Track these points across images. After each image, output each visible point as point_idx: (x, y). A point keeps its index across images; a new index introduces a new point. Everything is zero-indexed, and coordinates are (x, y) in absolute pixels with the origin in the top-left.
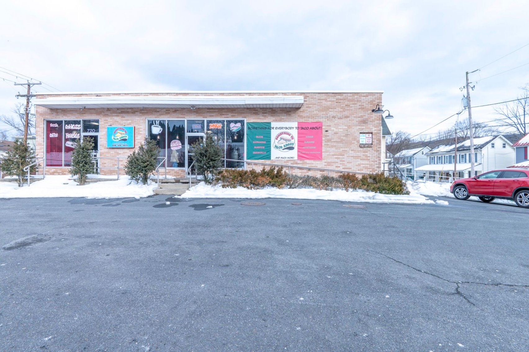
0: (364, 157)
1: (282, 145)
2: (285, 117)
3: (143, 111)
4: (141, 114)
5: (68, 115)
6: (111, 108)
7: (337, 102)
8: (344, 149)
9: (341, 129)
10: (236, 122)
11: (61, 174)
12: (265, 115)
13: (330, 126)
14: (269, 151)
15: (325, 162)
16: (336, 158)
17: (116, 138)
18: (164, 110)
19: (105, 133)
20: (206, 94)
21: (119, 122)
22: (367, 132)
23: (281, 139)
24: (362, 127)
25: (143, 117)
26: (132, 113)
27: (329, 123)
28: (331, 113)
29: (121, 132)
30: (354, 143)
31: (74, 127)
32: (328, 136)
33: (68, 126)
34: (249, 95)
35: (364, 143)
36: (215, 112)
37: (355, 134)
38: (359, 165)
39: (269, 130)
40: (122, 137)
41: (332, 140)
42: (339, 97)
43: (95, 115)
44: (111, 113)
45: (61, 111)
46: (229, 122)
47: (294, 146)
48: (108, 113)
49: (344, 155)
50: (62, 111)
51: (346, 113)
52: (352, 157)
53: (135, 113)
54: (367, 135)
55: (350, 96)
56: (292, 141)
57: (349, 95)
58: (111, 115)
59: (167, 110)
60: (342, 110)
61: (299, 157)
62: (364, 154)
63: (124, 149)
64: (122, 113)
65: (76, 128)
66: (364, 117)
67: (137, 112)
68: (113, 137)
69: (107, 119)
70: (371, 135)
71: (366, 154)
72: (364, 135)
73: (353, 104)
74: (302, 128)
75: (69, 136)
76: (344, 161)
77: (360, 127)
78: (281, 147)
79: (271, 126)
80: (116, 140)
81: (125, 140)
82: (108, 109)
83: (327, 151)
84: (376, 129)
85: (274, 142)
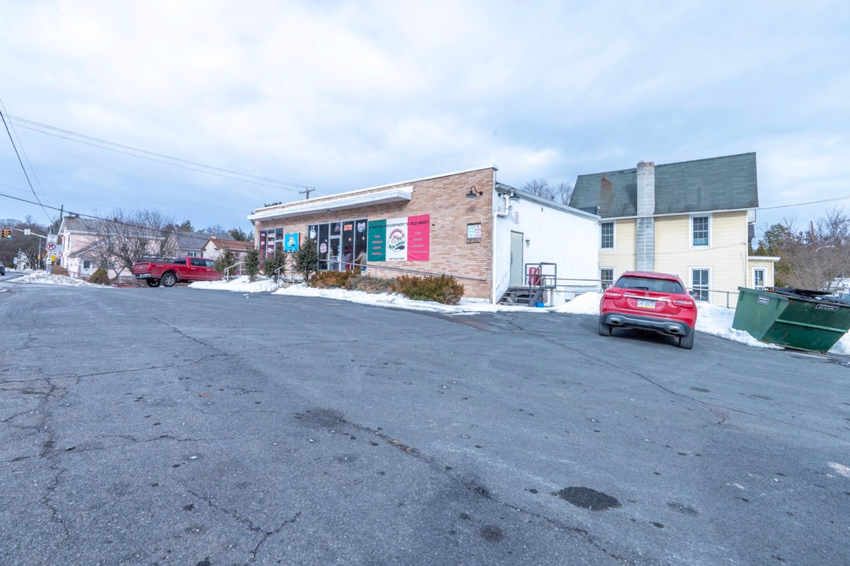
1: (395, 245)
2: (397, 213)
3: (305, 218)
4: (304, 221)
5: (269, 226)
6: (289, 218)
7: (444, 189)
8: (450, 246)
9: (447, 221)
10: (361, 222)
12: (382, 211)
13: (437, 218)
14: (384, 252)
15: (432, 263)
16: (443, 258)
17: (290, 244)
18: (316, 216)
20: (341, 197)
21: (292, 229)
22: (474, 222)
23: (394, 237)
24: (469, 217)
25: (305, 224)
26: (299, 220)
27: (436, 215)
28: (438, 203)
29: (292, 238)
30: (460, 238)
32: (435, 231)
34: (371, 192)
35: (473, 237)
36: (346, 213)
37: (462, 227)
38: (466, 266)
39: (384, 228)
40: (293, 243)
41: (439, 236)
42: (446, 181)
43: (281, 224)
44: (288, 222)
45: (266, 223)
46: (358, 222)
47: (404, 245)
49: (449, 254)
51: (453, 201)
52: (458, 256)
54: (476, 226)
55: (457, 179)
56: (403, 239)
57: (456, 177)
59: (318, 216)
60: (448, 197)
61: (410, 258)
62: (471, 251)
64: (294, 221)
65: (273, 236)
66: (471, 203)
67: (302, 219)
69: (286, 227)
70: (480, 226)
71: (473, 251)
72: (473, 226)
73: (460, 188)
74: (412, 224)
75: (269, 243)
76: (450, 262)
77: (467, 217)
78: (394, 247)
79: (386, 223)
82: (287, 218)
83: (435, 249)
84: (484, 217)
85: (389, 241)
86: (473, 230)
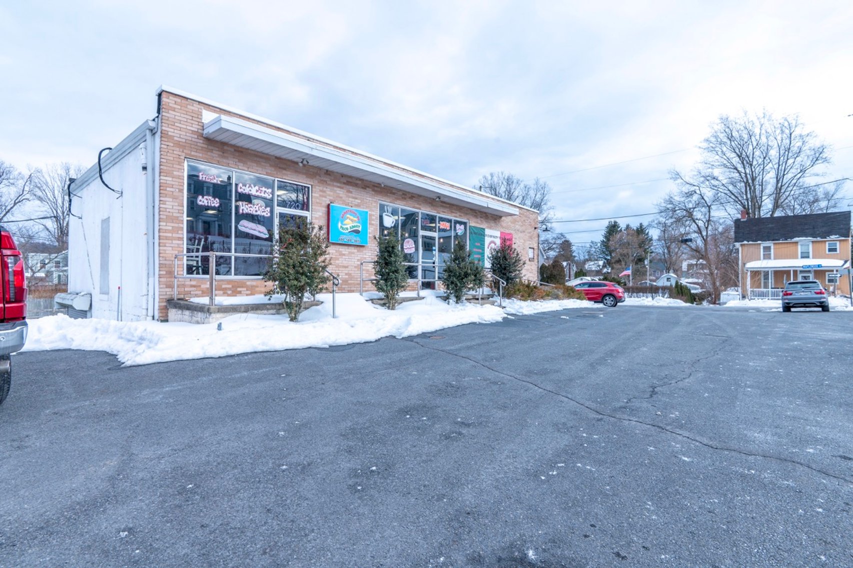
0: (531, 270)
1: (491, 255)
3: (376, 189)
4: (373, 193)
5: (249, 163)
6: (332, 172)
7: (519, 216)
9: (521, 242)
10: (461, 223)
12: (482, 219)
13: (516, 239)
14: (483, 261)
17: (344, 227)
21: (343, 198)
22: (532, 247)
23: (491, 248)
24: (530, 242)
25: (376, 198)
26: (362, 188)
27: (516, 236)
28: (517, 227)
29: (352, 217)
30: (527, 257)
31: (257, 191)
33: (244, 187)
35: (531, 257)
37: (527, 249)
38: (529, 277)
39: (483, 237)
40: (354, 227)
43: (305, 176)
44: (331, 180)
45: (232, 150)
48: (327, 179)
50: (235, 150)
51: (524, 228)
53: (365, 189)
55: (525, 212)
57: (525, 210)
58: (332, 183)
59: (403, 194)
60: (522, 224)
62: (531, 267)
63: (350, 248)
64: (348, 185)
65: (262, 195)
66: (531, 233)
67: (368, 187)
68: (340, 225)
69: (325, 189)
70: (532, 250)
72: (530, 249)
73: (527, 220)
74: (503, 239)
75: (245, 208)
79: (485, 233)
80: (344, 231)
81: (357, 232)
82: (327, 171)
84: (536, 245)
85: (486, 250)
86: (531, 252)
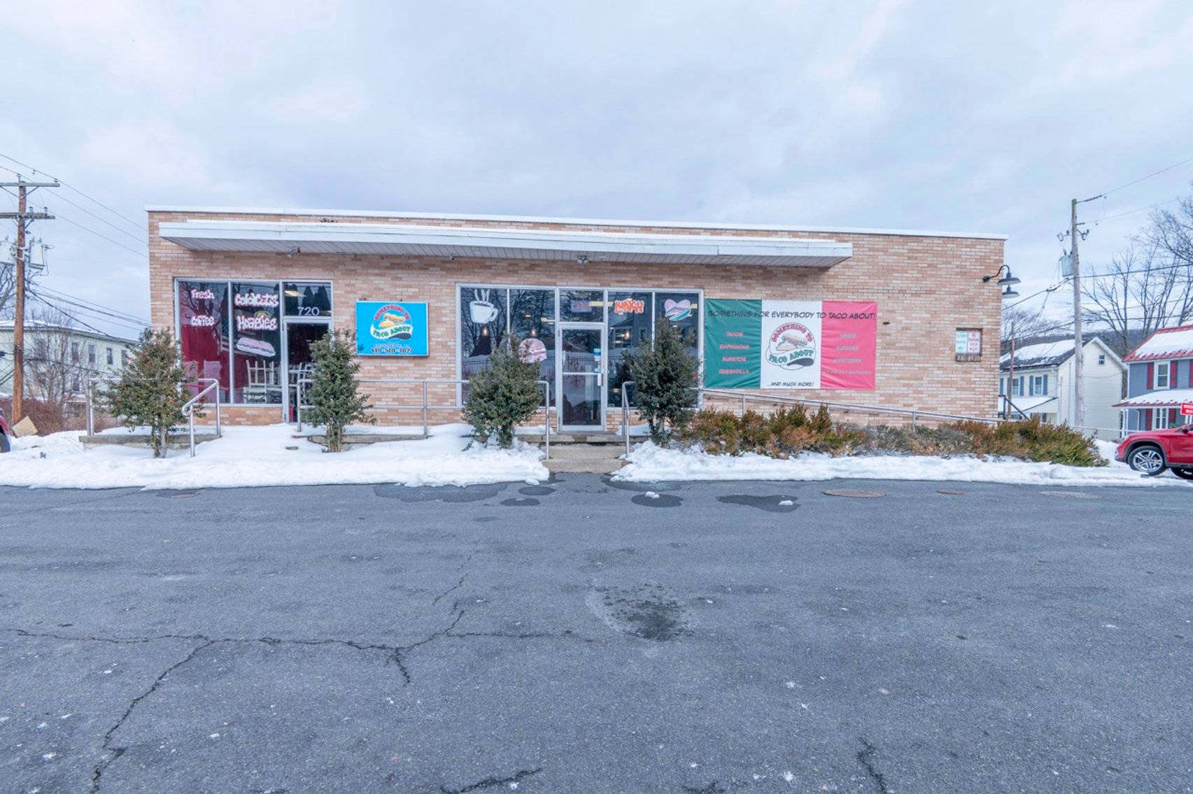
0: (965, 385)
1: (787, 355)
2: (794, 289)
3: (448, 265)
4: (444, 273)
5: (243, 268)
6: (365, 255)
7: (909, 258)
8: (921, 365)
9: (916, 319)
10: (678, 297)
11: (227, 422)
12: (748, 281)
13: (893, 311)
14: (757, 367)
15: (881, 395)
16: (905, 385)
17: (381, 331)
18: (505, 264)
19: (348, 317)
20: (607, 228)
21: (386, 290)
22: (972, 327)
23: (785, 339)
24: (962, 316)
25: (450, 280)
26: (421, 269)
27: (891, 305)
28: (897, 283)
29: (394, 316)
30: (943, 352)
31: (259, 300)
32: (889, 335)
33: (242, 299)
34: (712, 234)
35: (964, 351)
36: (630, 272)
37: (947, 332)
38: (953, 401)
39: (756, 319)
40: (397, 330)
41: (897, 345)
43: (321, 270)
44: (364, 267)
45: (222, 257)
46: (662, 297)
47: (812, 357)
48: (357, 266)
49: (921, 379)
50: (226, 257)
51: (929, 283)
52: (938, 382)
53: (428, 269)
54: (971, 334)
55: (938, 245)
56: (810, 345)
57: (936, 241)
58: (365, 271)
59: (510, 265)
60: (920, 275)
61: (825, 382)
62: (964, 376)
63: (400, 361)
64: (393, 269)
65: (266, 304)
66: (966, 293)
67: (433, 265)
68: (372, 329)
69: (352, 282)
70: (978, 334)
71: (968, 376)
72: (965, 333)
73: (944, 263)
74: (833, 316)
75: (244, 323)
76: (921, 392)
77: (957, 316)
78: (784, 359)
79: (761, 308)
80: (381, 338)
81: (406, 336)
82: (355, 255)
83: (886, 370)
84: (990, 320)
85: (768, 346)
86: (965, 339)
